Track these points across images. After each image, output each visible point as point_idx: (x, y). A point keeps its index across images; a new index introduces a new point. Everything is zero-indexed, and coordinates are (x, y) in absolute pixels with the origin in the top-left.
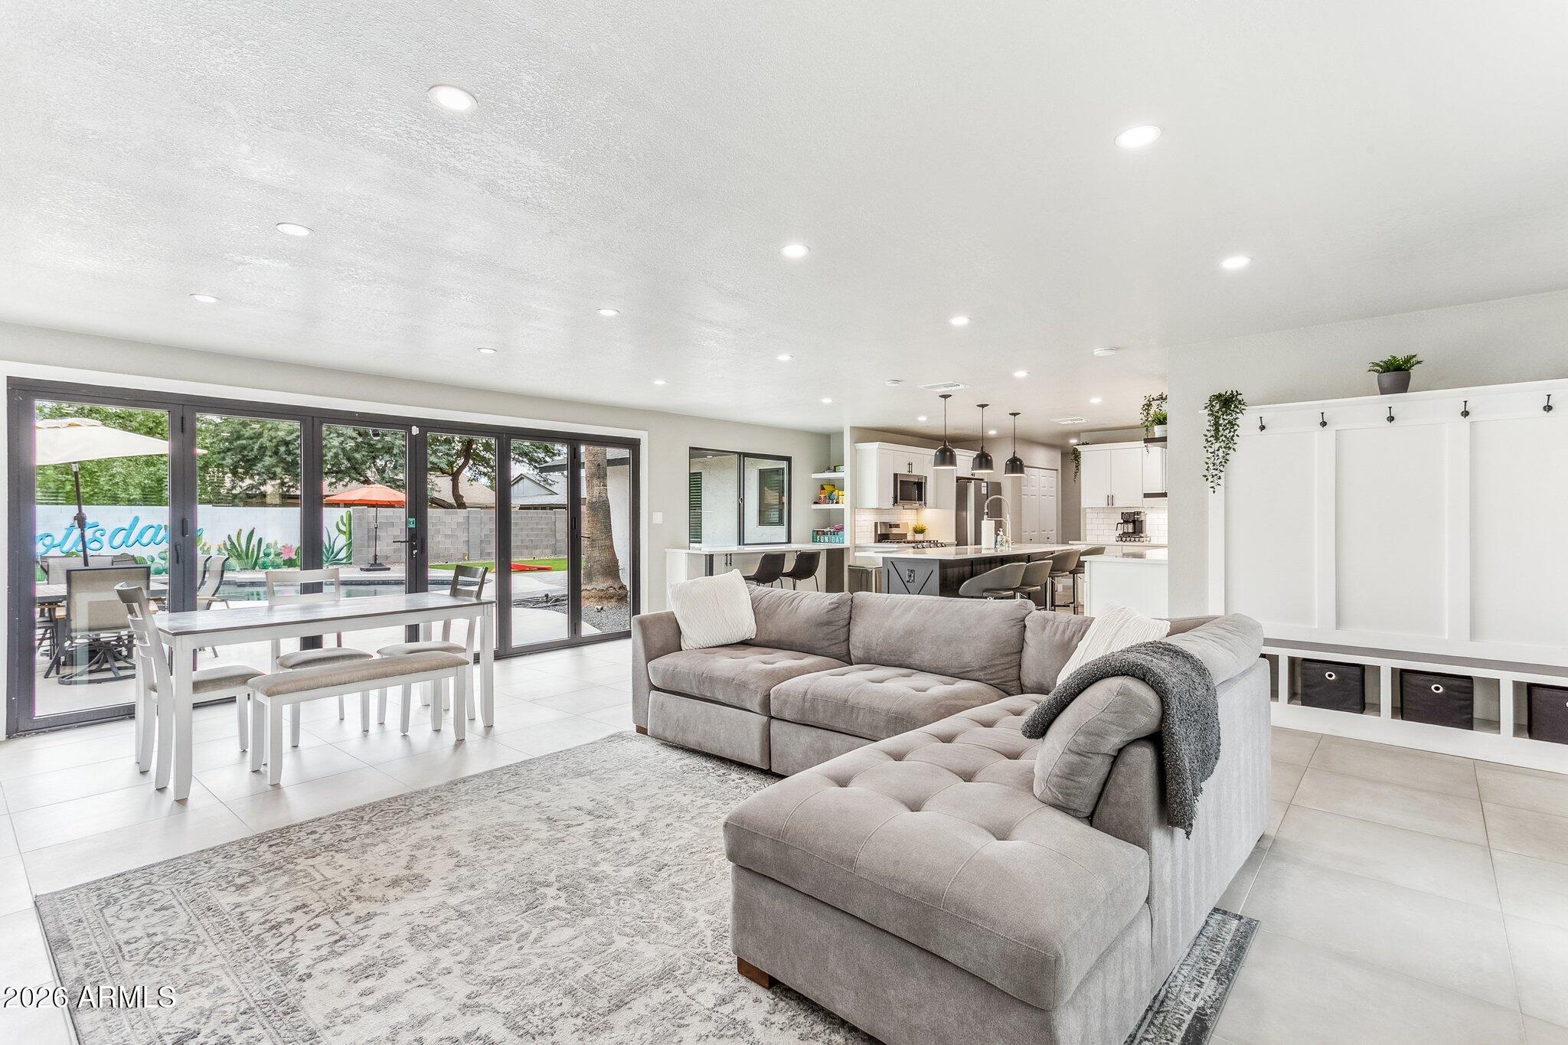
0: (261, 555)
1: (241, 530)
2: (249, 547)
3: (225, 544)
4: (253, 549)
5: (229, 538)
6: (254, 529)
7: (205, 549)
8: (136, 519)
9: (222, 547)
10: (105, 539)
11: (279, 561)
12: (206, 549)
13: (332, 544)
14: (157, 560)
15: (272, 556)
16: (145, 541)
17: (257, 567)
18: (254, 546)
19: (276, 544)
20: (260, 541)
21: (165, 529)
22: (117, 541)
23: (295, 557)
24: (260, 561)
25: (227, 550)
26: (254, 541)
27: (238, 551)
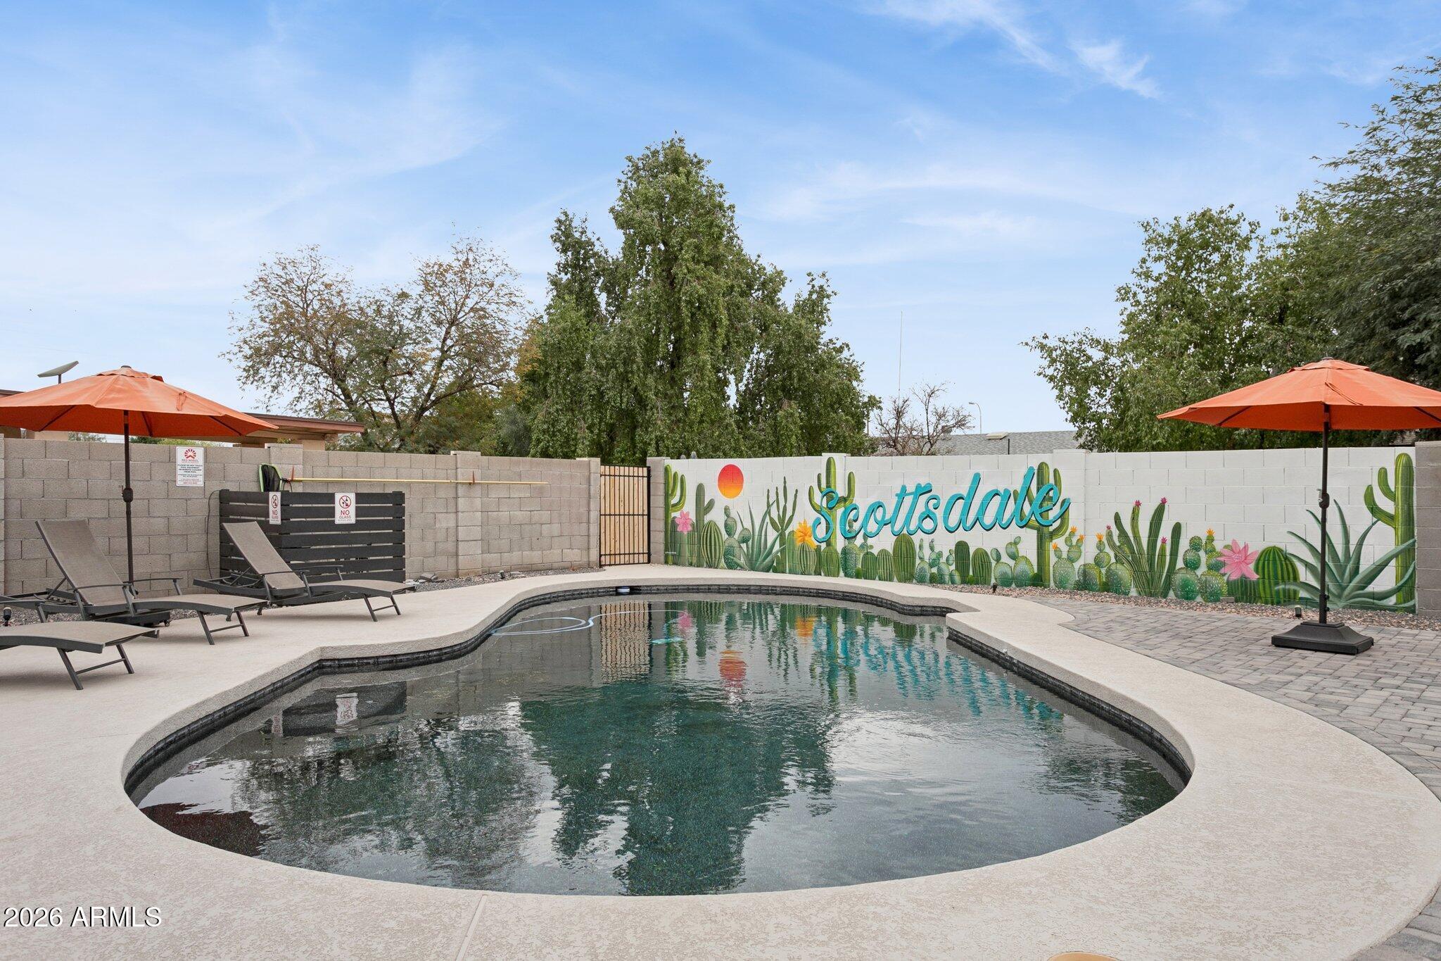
0: (1180, 564)
1: (1138, 504)
2: (1156, 541)
3: (1110, 535)
4: (1163, 549)
5: (1117, 519)
6: (1164, 501)
7: (1074, 543)
8: (977, 479)
9: (1104, 540)
10: (939, 514)
11: (1219, 582)
12: (1074, 541)
13: (1352, 548)
14: (1005, 559)
15: (1202, 569)
16: (988, 520)
17: (1171, 594)
18: (1164, 541)
19: (1211, 539)
20: (1177, 530)
21: (1015, 500)
22: (953, 521)
23: (1255, 577)
24: (1178, 578)
25: (1113, 546)
26: (1165, 532)
27: (1133, 552)
